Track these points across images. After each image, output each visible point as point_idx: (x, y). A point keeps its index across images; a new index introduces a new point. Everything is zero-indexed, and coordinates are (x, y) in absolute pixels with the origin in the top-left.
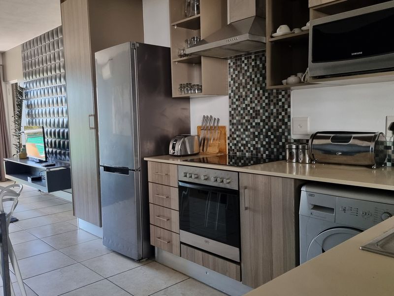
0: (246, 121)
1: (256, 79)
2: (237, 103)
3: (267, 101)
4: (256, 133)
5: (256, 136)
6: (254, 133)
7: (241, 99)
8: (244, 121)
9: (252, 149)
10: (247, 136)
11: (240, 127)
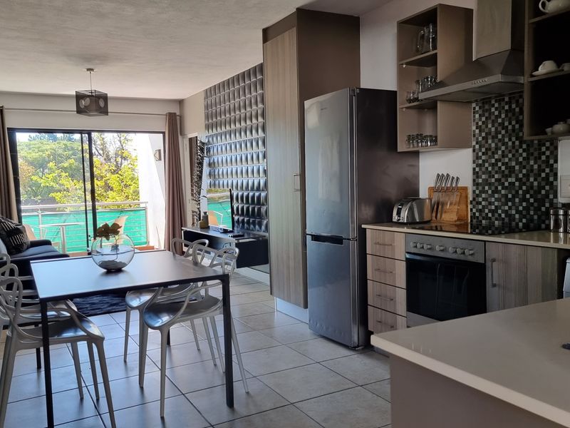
0: (496, 180)
1: (510, 127)
2: (484, 157)
3: (525, 155)
4: (510, 196)
5: (510, 200)
6: (506, 196)
7: (490, 153)
8: (493, 180)
9: (503, 216)
10: (496, 200)
11: (487, 188)
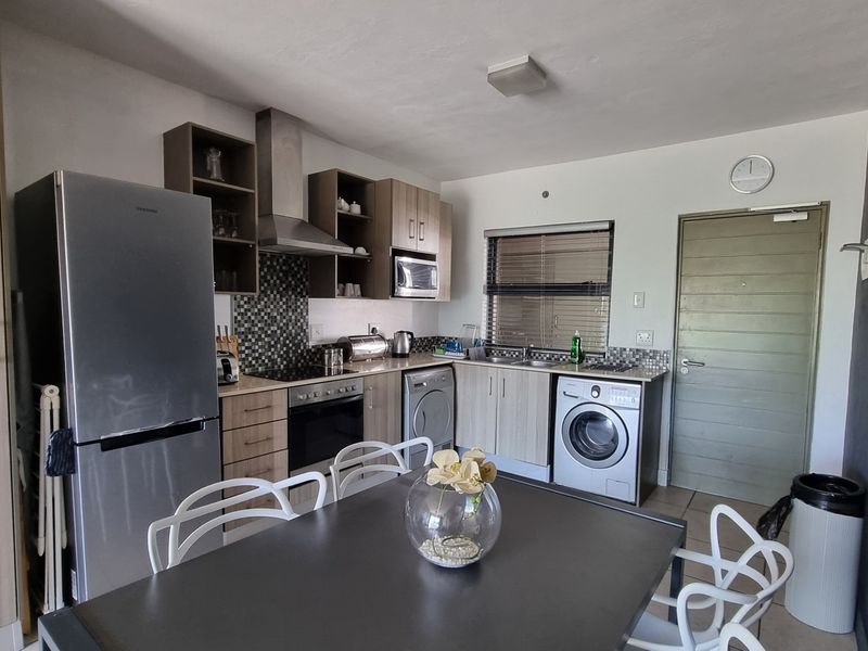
0: (259, 329)
1: (272, 281)
2: (246, 306)
3: (284, 307)
4: (273, 343)
5: (273, 346)
6: (269, 343)
7: (252, 303)
8: (256, 329)
9: (266, 361)
10: (260, 347)
11: (250, 337)
